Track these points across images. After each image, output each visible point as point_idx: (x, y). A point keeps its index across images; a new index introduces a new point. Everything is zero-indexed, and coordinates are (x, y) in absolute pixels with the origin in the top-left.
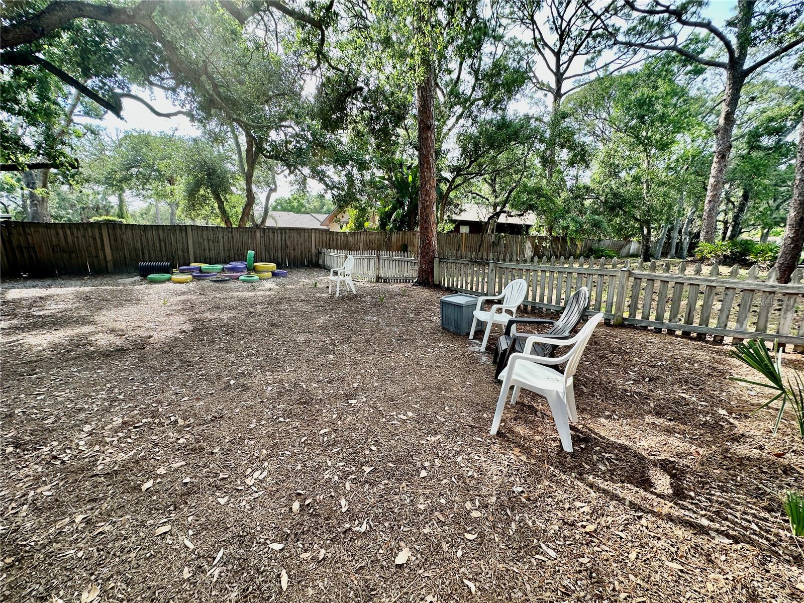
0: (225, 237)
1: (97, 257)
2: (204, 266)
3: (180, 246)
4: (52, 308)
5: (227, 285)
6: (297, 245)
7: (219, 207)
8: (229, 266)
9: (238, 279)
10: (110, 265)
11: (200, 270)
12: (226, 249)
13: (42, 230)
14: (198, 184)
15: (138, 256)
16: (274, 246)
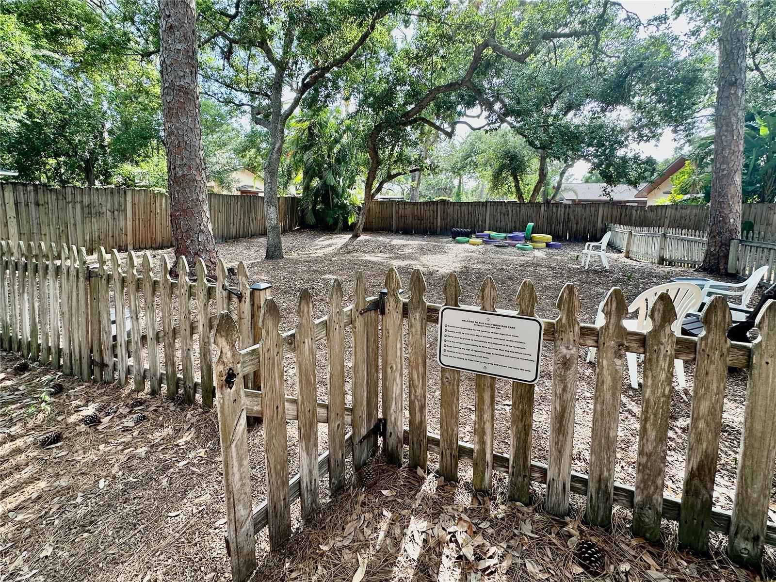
0: (514, 211)
1: (433, 223)
2: (493, 234)
3: (481, 218)
4: (407, 251)
5: (505, 250)
6: (581, 219)
7: (515, 186)
8: (511, 235)
9: (515, 246)
10: (439, 229)
11: (489, 236)
12: (514, 221)
13: (411, 206)
14: (501, 169)
15: (454, 224)
16: (556, 220)
